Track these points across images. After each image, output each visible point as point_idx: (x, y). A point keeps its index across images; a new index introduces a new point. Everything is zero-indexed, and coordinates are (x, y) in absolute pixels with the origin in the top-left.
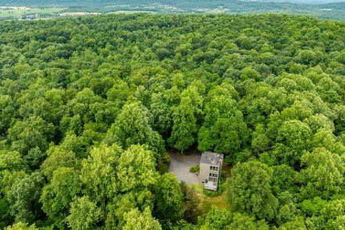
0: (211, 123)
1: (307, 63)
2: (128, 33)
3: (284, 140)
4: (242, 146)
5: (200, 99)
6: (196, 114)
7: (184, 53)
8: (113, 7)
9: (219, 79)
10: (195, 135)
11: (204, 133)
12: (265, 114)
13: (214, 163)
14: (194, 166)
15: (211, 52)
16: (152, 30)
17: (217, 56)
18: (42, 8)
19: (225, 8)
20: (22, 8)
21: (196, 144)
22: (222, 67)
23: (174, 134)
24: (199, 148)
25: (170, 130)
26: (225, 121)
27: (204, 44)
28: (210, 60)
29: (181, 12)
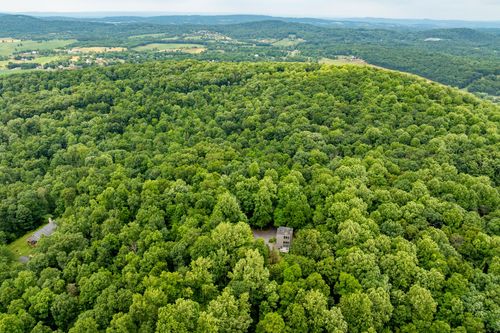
0: (283, 206)
1: (373, 142)
2: (184, 97)
3: (332, 216)
4: (307, 222)
5: (274, 187)
6: (271, 199)
7: (253, 128)
8: (142, 37)
9: (289, 160)
10: (271, 214)
11: (278, 213)
12: (324, 197)
13: (286, 234)
14: (272, 238)
15: (282, 127)
16: (210, 90)
17: (287, 132)
18: (39, 40)
19: (297, 37)
20: (9, 40)
21: (272, 222)
22: (293, 147)
23: (256, 214)
24: (275, 224)
25: (252, 211)
26: (293, 203)
27: (273, 115)
28: (280, 137)
29: (238, 45)
